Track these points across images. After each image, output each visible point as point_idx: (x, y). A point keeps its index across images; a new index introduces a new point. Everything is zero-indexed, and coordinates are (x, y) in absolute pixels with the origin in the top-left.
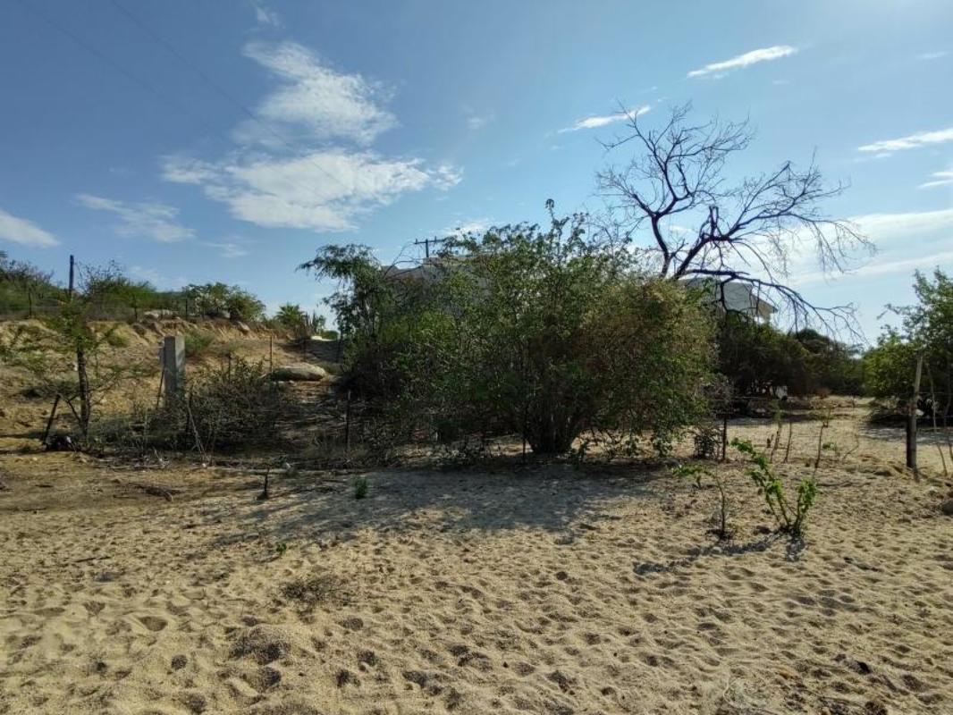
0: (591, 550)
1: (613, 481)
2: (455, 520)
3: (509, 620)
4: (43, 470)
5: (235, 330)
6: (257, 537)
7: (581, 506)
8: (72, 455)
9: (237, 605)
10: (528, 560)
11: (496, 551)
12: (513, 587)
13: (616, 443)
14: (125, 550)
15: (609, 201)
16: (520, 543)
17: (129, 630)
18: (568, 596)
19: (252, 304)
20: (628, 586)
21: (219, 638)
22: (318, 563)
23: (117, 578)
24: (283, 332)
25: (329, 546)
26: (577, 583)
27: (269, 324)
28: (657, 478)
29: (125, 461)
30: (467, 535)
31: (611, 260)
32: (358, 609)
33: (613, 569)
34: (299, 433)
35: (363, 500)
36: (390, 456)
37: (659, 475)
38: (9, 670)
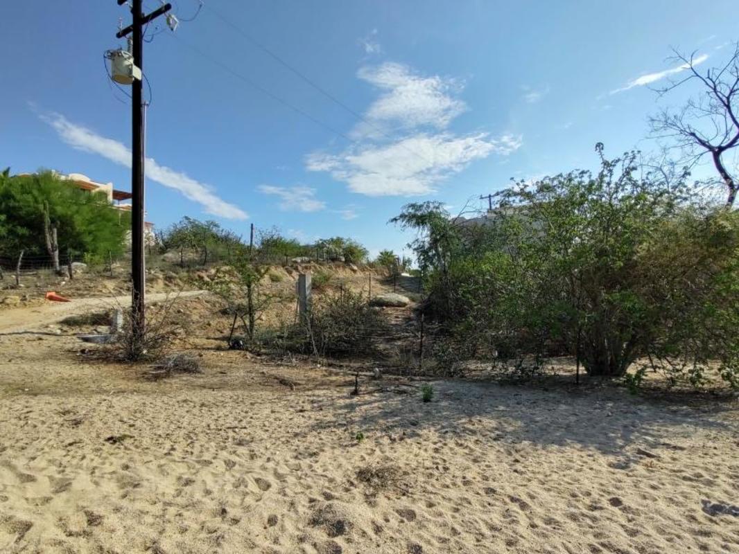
0: (649, 478)
1: (674, 408)
2: (508, 431)
3: (556, 540)
4: (225, 362)
5: (348, 270)
6: (345, 425)
7: (638, 431)
8: (243, 352)
9: (320, 479)
10: (579, 480)
11: (546, 465)
12: (562, 505)
13: (678, 371)
14: (257, 423)
15: (663, 142)
16: (570, 461)
17: (246, 486)
18: (623, 526)
19: (360, 251)
20: (696, 527)
21: (304, 506)
22: (387, 454)
23: (247, 444)
24: (381, 270)
25: (397, 440)
26: (633, 513)
27: (371, 265)
28: (727, 410)
29: (272, 359)
30: (518, 446)
31: (666, 195)
32: (414, 501)
33: (677, 504)
34: (388, 346)
35: (428, 403)
36: (455, 369)
37: (731, 407)
38: (172, 502)
